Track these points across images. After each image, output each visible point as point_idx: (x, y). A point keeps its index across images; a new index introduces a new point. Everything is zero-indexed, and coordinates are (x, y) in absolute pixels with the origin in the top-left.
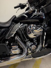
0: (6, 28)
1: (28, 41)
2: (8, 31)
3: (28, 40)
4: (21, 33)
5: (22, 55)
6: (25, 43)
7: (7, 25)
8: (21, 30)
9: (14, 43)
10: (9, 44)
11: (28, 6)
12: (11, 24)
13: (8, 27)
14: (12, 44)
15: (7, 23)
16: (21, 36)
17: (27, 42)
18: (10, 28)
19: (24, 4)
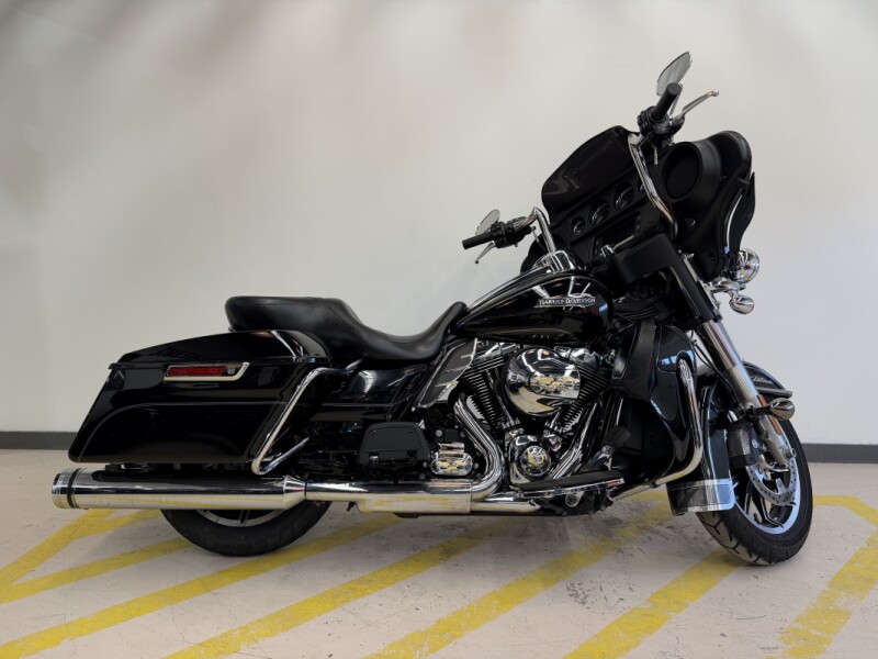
0: (420, 366)
1: (517, 427)
2: (425, 376)
3: (518, 422)
4: (482, 387)
5: (480, 481)
6: (498, 435)
7: (424, 351)
8: (484, 374)
9: (448, 430)
10: (429, 434)
11: (538, 232)
12: (443, 344)
13: (428, 361)
14: (439, 433)
15: (422, 339)
16: (487, 401)
17: (508, 430)
18: (435, 362)
19: (515, 225)
